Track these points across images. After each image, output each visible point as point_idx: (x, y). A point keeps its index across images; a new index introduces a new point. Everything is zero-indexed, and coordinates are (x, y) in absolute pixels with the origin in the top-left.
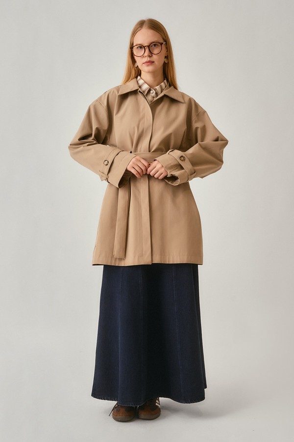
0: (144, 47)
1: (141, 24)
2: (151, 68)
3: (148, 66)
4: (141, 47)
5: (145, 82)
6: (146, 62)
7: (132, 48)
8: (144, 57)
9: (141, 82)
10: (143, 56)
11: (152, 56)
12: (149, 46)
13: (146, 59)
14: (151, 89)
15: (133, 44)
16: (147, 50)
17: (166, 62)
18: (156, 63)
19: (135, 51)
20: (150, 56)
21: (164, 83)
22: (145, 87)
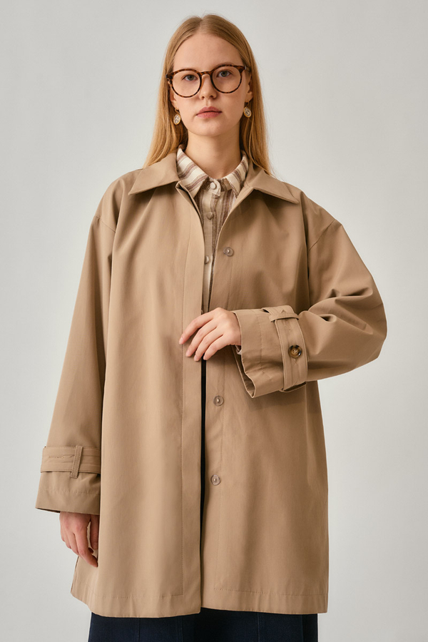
0: (200, 75)
1: (192, 26)
2: (213, 125)
3: (207, 120)
4: (192, 76)
5: (196, 164)
6: (204, 112)
7: (170, 76)
8: (197, 98)
9: (185, 163)
10: (195, 97)
11: (218, 96)
12: (211, 74)
13: (205, 104)
14: (211, 179)
15: (171, 69)
16: (207, 84)
17: (249, 114)
18: (226, 113)
19: (178, 84)
20: (212, 98)
21: (244, 164)
22: (196, 176)
